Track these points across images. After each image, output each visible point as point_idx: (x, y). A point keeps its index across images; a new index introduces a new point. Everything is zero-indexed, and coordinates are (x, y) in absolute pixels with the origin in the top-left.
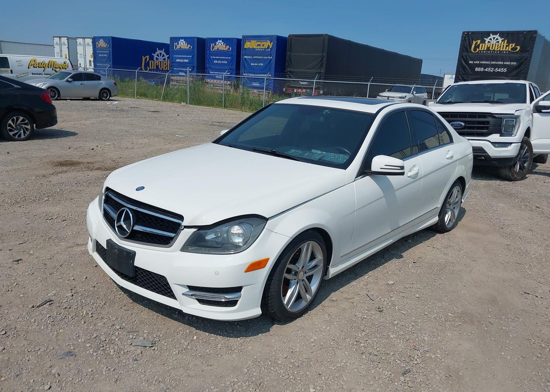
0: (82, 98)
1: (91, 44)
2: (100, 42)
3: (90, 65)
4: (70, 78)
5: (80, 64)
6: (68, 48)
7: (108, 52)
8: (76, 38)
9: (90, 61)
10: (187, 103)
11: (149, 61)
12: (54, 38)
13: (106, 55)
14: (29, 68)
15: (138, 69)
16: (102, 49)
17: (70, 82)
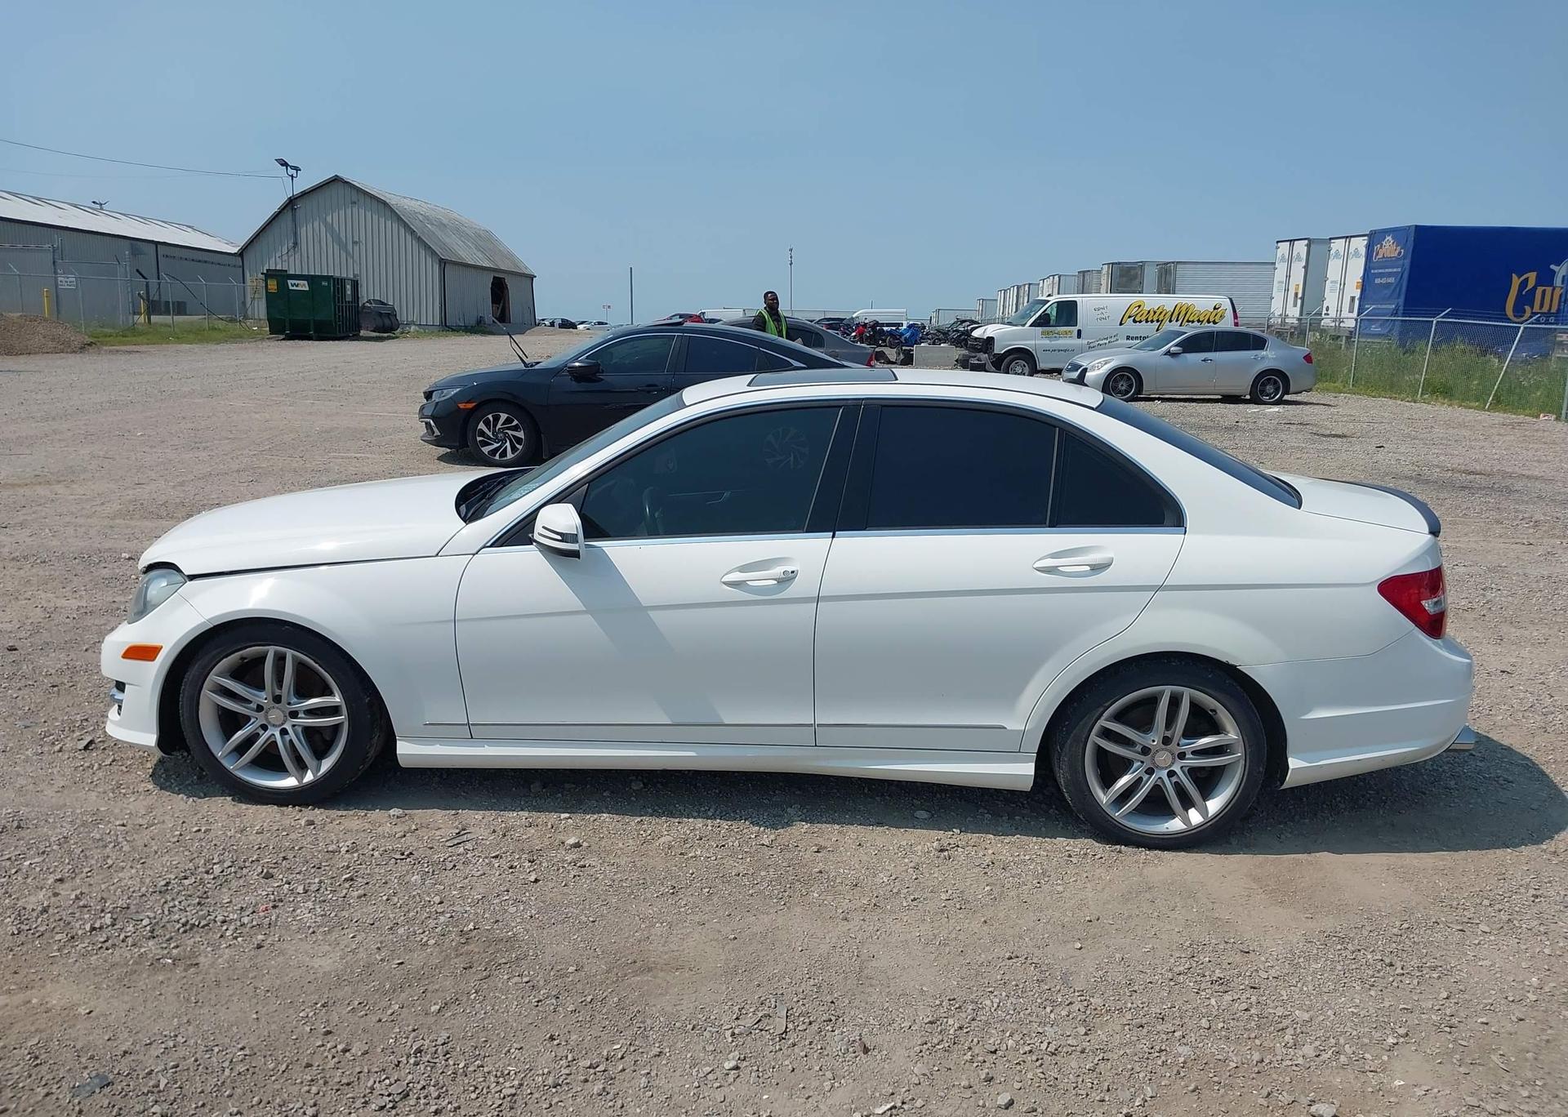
0: (1220, 397)
1: (1363, 251)
2: (1384, 244)
3: (1351, 311)
4: (1177, 345)
5: (1327, 309)
6: (1306, 267)
7: (1399, 270)
8: (1331, 239)
9: (1353, 299)
10: (1558, 419)
11: (1534, 289)
12: (1279, 244)
13: (1391, 280)
14: (1121, 324)
15: (1444, 313)
16: (1387, 262)
17: (1174, 355)
